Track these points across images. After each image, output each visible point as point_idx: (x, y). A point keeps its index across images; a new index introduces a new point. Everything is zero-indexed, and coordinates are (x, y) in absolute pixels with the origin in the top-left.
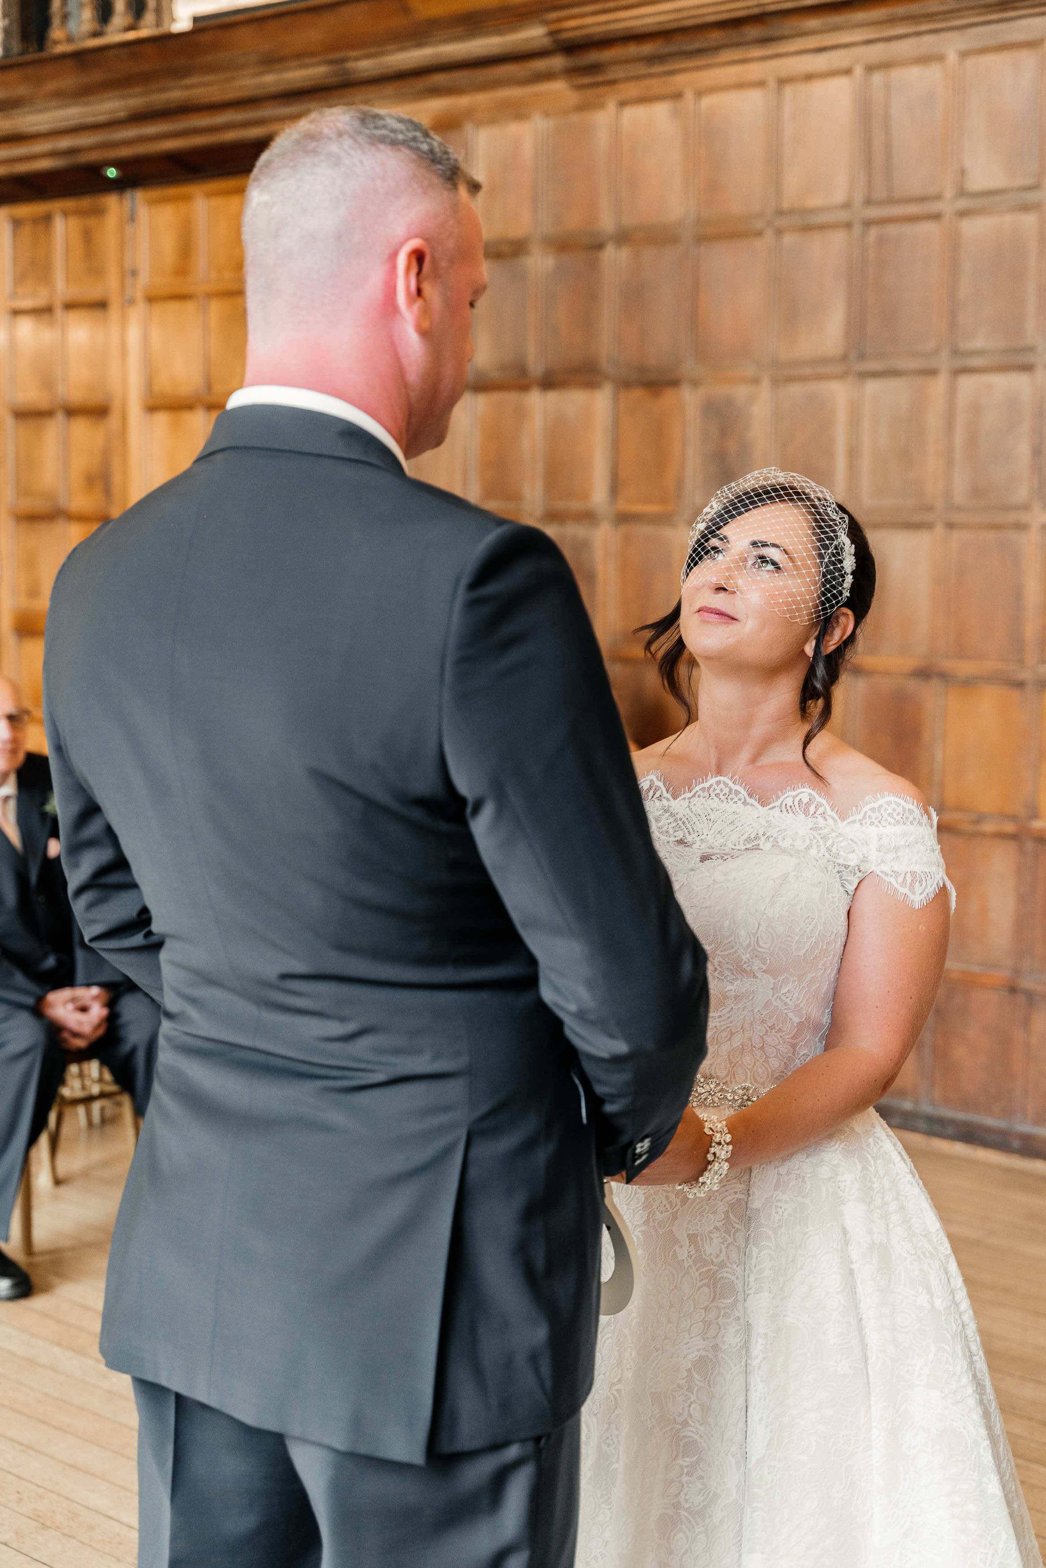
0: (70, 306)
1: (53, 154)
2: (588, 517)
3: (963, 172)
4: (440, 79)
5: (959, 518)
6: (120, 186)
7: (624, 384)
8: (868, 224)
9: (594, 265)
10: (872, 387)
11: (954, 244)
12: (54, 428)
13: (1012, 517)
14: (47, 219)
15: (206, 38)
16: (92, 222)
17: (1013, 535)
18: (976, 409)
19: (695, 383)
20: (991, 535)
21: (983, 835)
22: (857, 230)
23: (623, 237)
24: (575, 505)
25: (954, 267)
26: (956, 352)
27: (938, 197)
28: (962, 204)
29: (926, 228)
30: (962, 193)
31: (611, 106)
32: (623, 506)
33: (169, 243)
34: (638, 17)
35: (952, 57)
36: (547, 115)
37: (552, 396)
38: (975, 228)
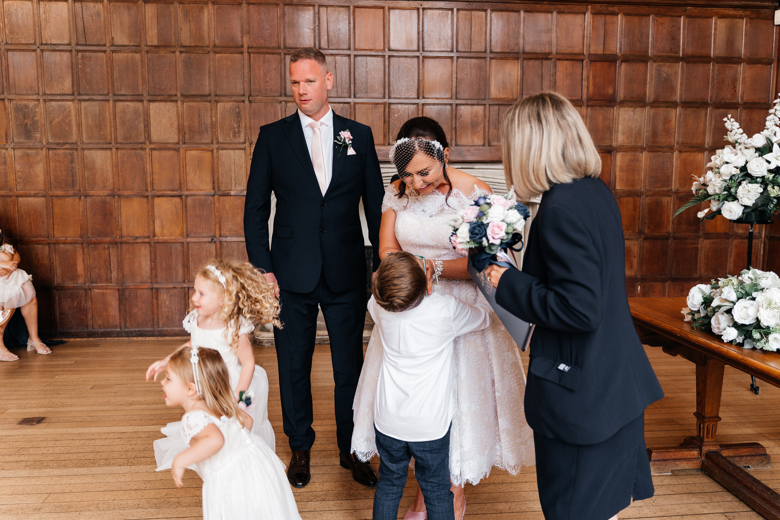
3: (113, 38)
5: (121, 146)
8: (78, 51)
10: (84, 104)
11: (111, 61)
13: (139, 146)
17: (140, 151)
18: (124, 112)
20: (132, 151)
21: (137, 243)
22: (74, 53)
25: (111, 68)
26: (115, 95)
27: (104, 45)
28: (113, 48)
29: (100, 55)
30: (113, 45)
38: (118, 57)
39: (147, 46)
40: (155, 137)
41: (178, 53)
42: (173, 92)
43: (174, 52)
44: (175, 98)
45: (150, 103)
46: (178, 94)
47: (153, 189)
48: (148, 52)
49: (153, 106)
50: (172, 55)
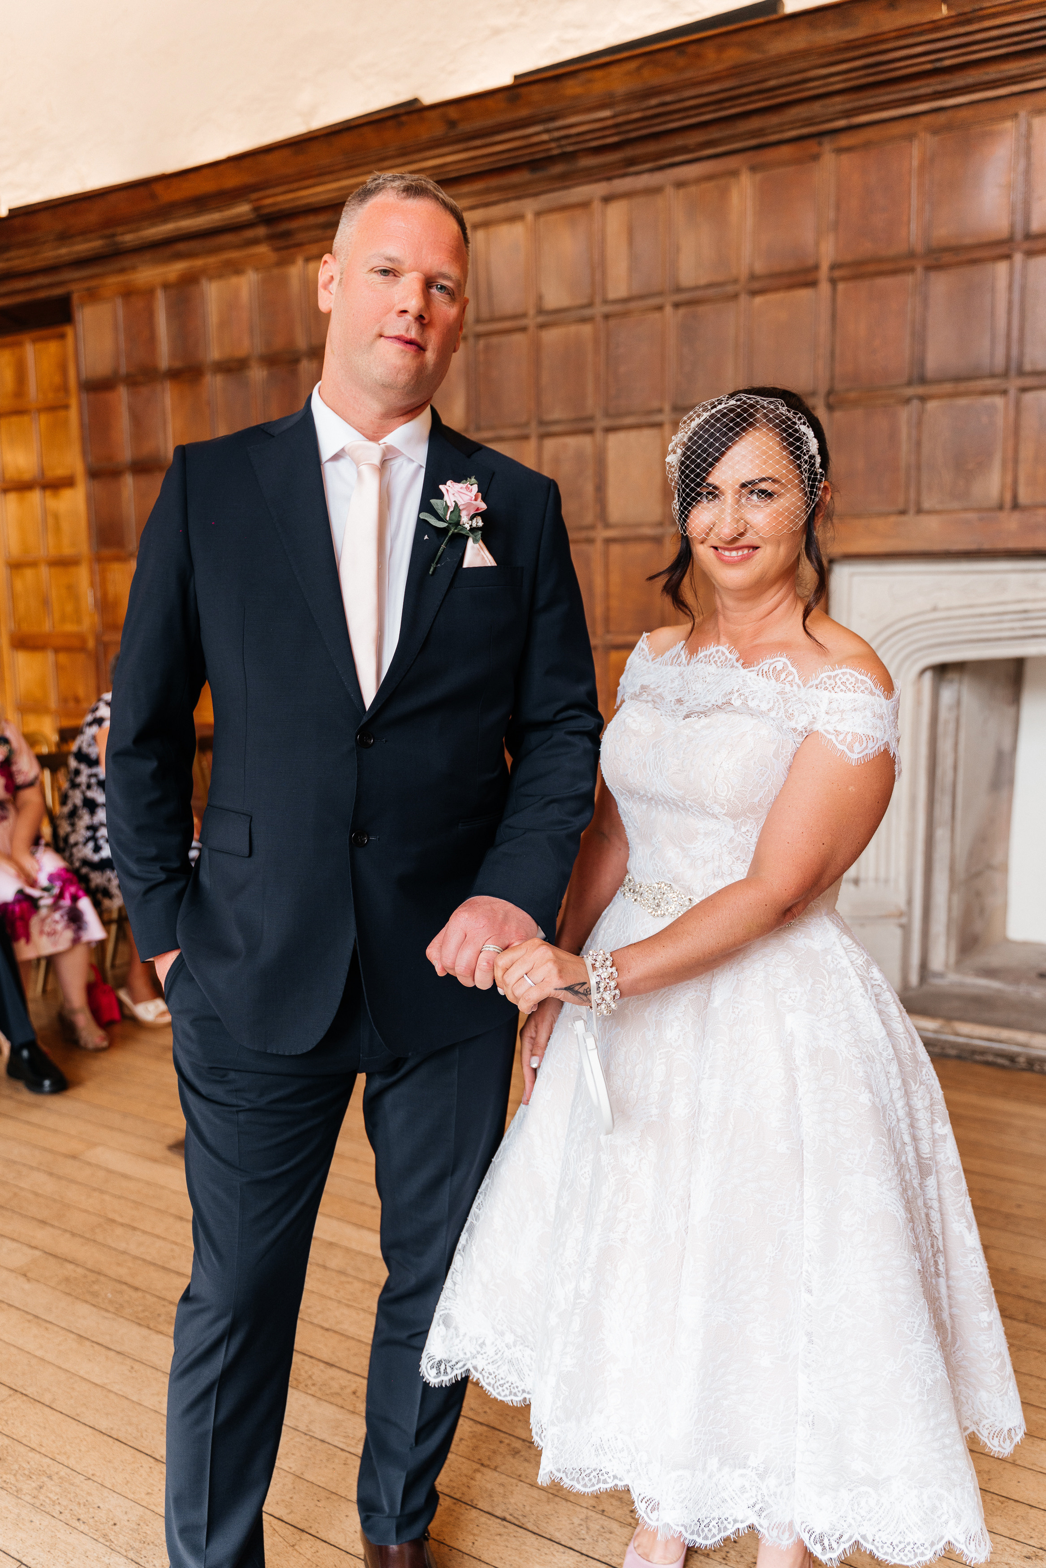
3: (541, 296)
4: (181, 247)
8: (478, 336)
9: (294, 373)
11: (537, 347)
15: (17, 222)
25: (537, 363)
26: (541, 423)
27: (524, 315)
28: (541, 319)
29: (518, 337)
30: (540, 311)
31: (300, 262)
33: (9, 375)
34: (312, 195)
35: (530, 217)
36: (257, 269)
38: (551, 336)
39: (605, 302)
40: (615, 513)
41: (669, 309)
42: (655, 404)
43: (660, 308)
44: (658, 418)
45: (609, 435)
46: (667, 408)
47: (608, 631)
48: (607, 317)
49: (614, 441)
50: (657, 315)
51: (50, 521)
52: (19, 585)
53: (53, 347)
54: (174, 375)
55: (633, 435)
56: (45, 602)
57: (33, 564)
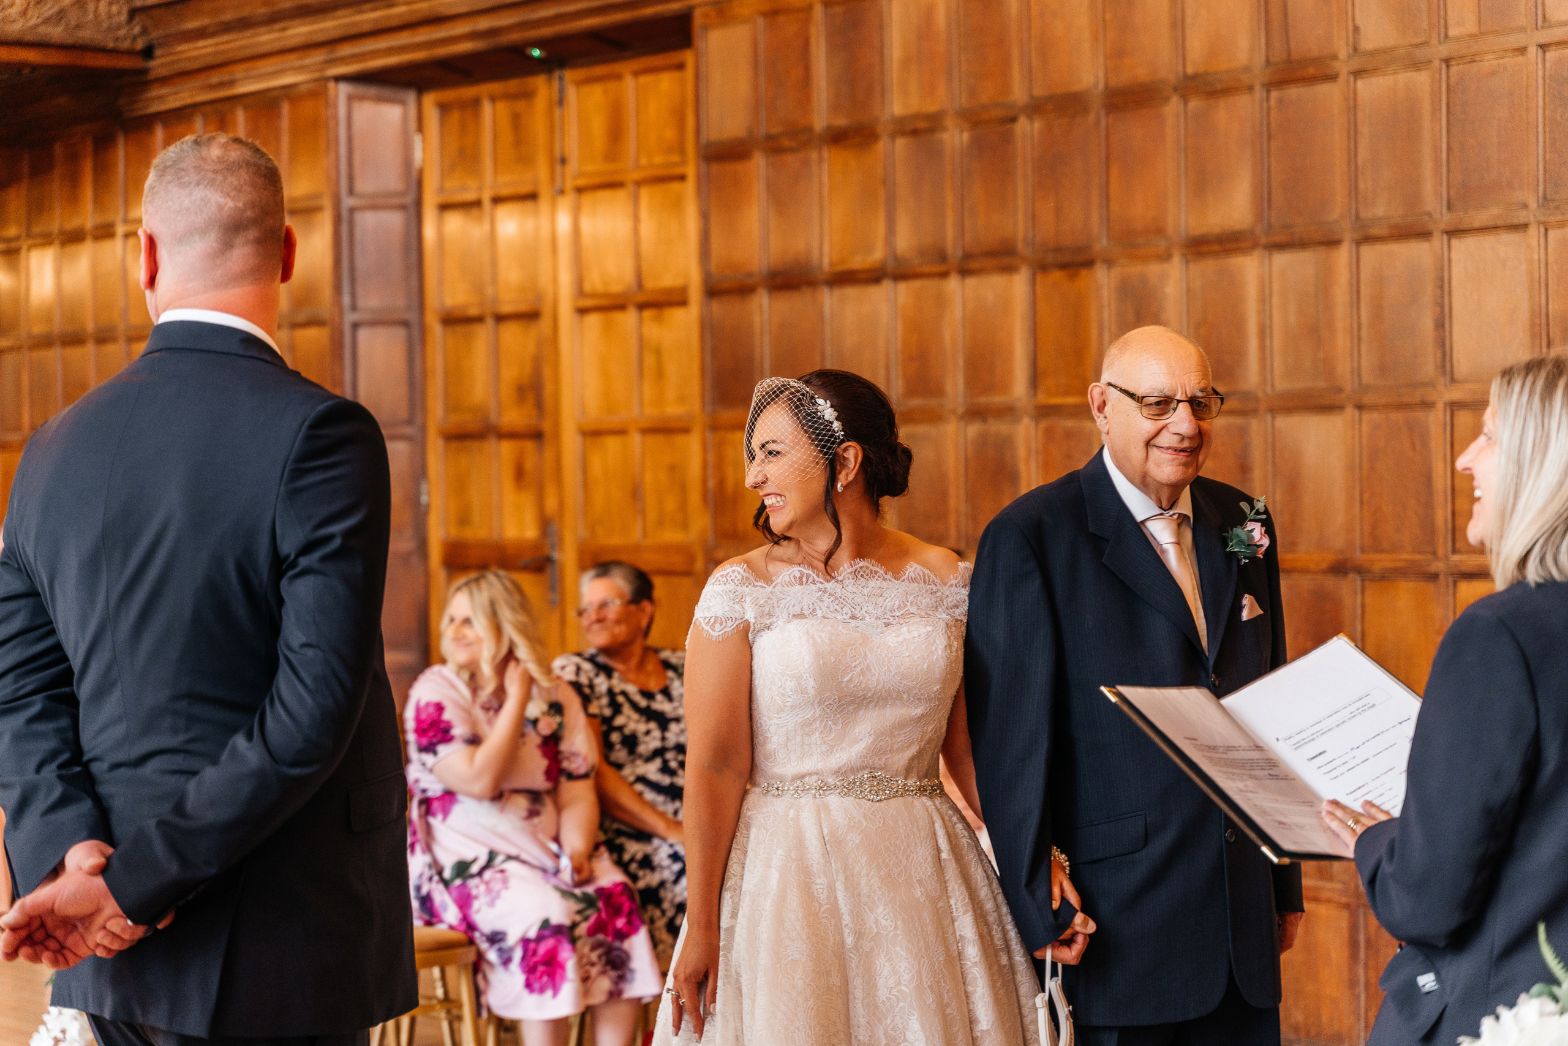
0: (497, 200)
1: (474, 35)
2: (1008, 412)
3: (1356, 29)
5: (1368, 399)
6: (547, 66)
7: (1041, 267)
8: (1269, 87)
9: (1007, 138)
10: (1281, 260)
11: (1352, 106)
12: (483, 334)
13: (1417, 396)
14: (476, 103)
16: (521, 105)
17: (1420, 414)
18: (1379, 280)
19: (1109, 263)
20: (1398, 416)
22: (1259, 92)
23: (1035, 108)
24: (997, 399)
25: (1353, 133)
26: (1359, 221)
27: (1334, 57)
28: (1355, 65)
29: (1326, 87)
30: (1356, 51)
32: (1042, 398)
33: (598, 125)
37: (971, 282)
38: (1369, 89)
39: (1447, 39)
40: (1462, 358)
41: (1533, 50)
43: (1522, 50)
44: (1521, 217)
45: (1455, 242)
46: (1533, 204)
47: (1454, 551)
48: (1447, 61)
49: (1461, 247)
50: (1520, 59)
51: (650, 360)
52: (596, 464)
53: (666, 82)
54: (837, 138)
55: (1488, 240)
56: (636, 493)
57: (621, 432)
